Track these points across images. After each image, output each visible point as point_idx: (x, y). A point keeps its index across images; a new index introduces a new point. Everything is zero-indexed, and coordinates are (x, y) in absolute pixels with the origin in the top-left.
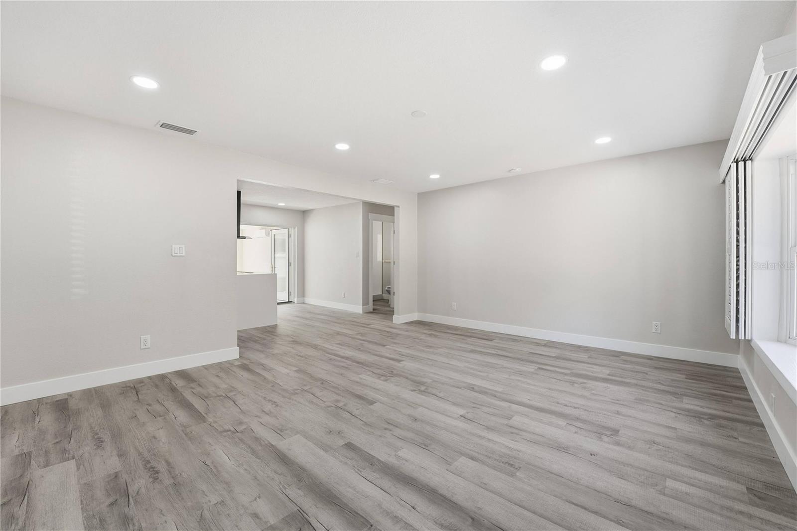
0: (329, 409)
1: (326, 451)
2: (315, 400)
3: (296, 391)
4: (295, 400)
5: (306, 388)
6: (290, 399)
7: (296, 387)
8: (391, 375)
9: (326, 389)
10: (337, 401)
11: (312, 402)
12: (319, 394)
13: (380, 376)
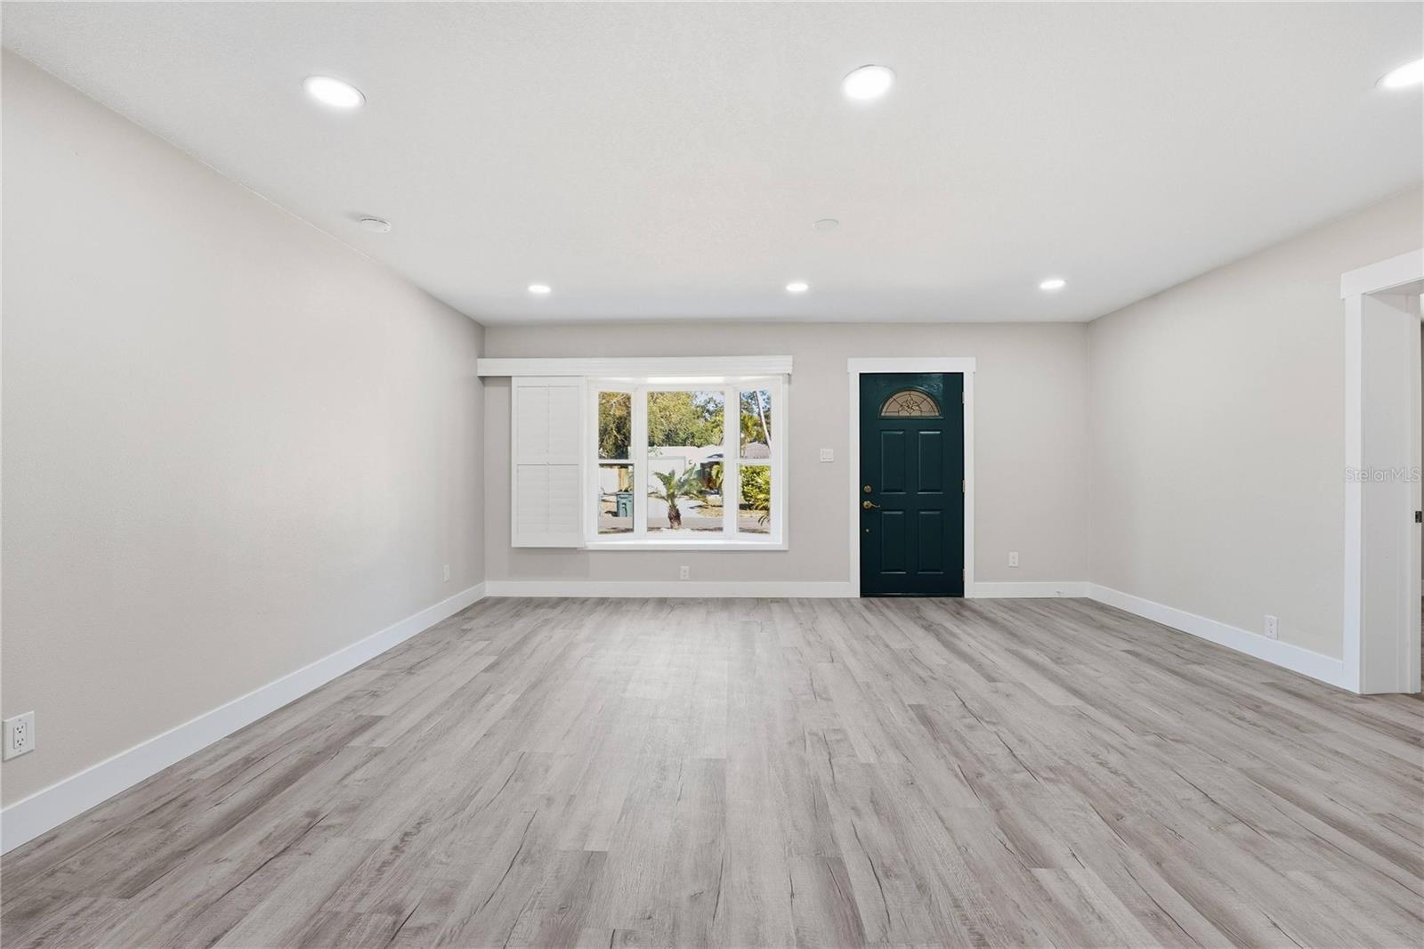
0: (995, 721)
1: (1022, 684)
2: (1013, 742)
3: (1053, 776)
4: (1055, 754)
5: (1023, 776)
6: (1068, 762)
7: (1049, 786)
9: (978, 760)
10: (971, 727)
11: (1021, 741)
12: (1000, 752)
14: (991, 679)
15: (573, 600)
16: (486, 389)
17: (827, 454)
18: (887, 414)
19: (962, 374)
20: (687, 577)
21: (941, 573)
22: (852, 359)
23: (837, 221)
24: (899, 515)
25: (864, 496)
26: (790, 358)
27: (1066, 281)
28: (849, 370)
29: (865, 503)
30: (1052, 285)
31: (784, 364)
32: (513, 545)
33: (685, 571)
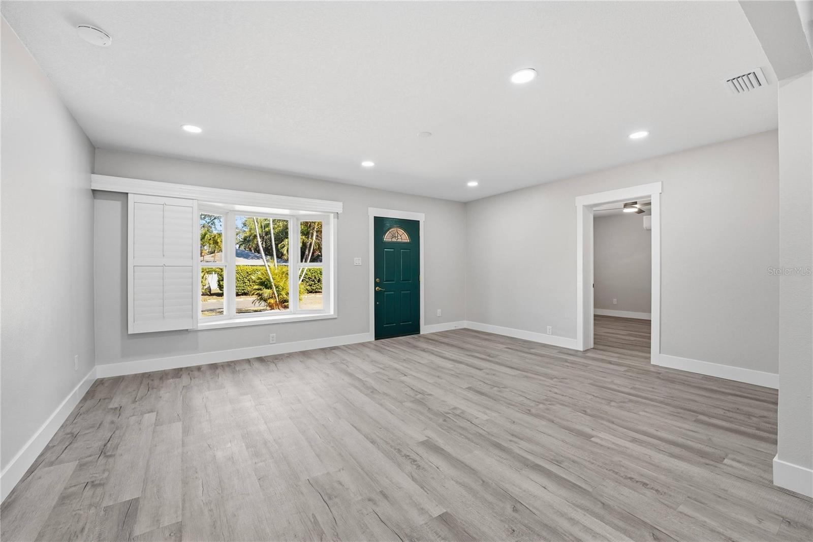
8: (448, 415)
13: (461, 416)
14: (480, 370)
15: (189, 370)
16: (95, 200)
17: (358, 261)
18: (387, 240)
19: (419, 221)
20: (274, 342)
21: (410, 323)
22: (372, 208)
23: (431, 134)
24: (392, 294)
25: (376, 284)
26: (341, 204)
27: (478, 183)
28: (369, 214)
29: (377, 288)
30: (473, 184)
31: (338, 207)
32: (129, 333)
33: (273, 337)
